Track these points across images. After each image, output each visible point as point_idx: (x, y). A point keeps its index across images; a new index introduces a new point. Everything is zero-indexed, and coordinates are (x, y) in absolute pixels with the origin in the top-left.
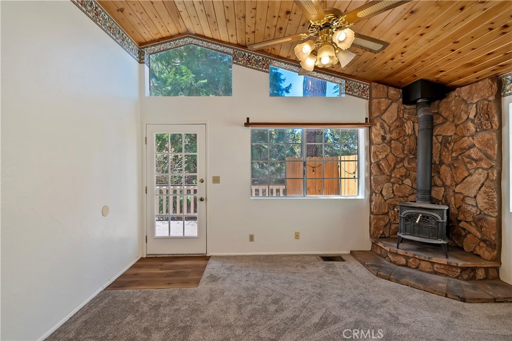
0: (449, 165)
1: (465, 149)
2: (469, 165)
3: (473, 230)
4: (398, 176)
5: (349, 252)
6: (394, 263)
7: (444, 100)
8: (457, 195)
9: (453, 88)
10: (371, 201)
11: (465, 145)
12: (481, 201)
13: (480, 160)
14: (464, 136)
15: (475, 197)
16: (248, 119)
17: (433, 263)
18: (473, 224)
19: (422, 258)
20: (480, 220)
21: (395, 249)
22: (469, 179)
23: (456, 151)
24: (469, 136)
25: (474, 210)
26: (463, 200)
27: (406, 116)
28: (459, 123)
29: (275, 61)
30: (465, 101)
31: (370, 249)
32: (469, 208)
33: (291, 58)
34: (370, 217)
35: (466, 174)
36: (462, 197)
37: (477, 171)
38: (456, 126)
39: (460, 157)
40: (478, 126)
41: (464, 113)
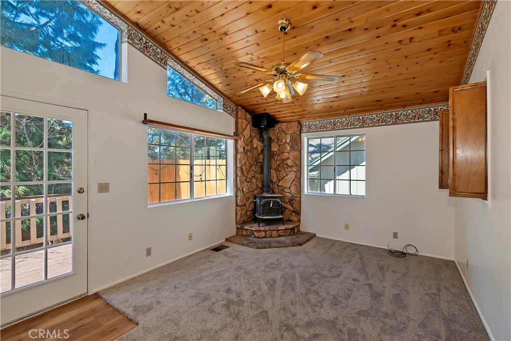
0: (275, 170)
1: (284, 160)
2: (286, 169)
3: (289, 206)
4: (251, 177)
5: (225, 240)
6: (258, 237)
7: (272, 128)
8: (280, 187)
9: (278, 122)
10: (237, 196)
11: (284, 158)
12: (293, 190)
13: (293, 166)
14: (284, 152)
15: (290, 187)
16: (145, 115)
17: (278, 231)
18: (288, 203)
19: (274, 229)
20: (292, 200)
21: (258, 228)
22: (286, 177)
23: (279, 161)
24: (286, 152)
25: (289, 195)
26: (283, 190)
27: (254, 134)
28: (281, 144)
29: (172, 60)
30: (284, 132)
31: (235, 234)
32: (287, 194)
33: (188, 64)
34: (236, 209)
35: (285, 174)
36: (282, 188)
37: (290, 173)
38: (280, 146)
39: (281, 165)
40: (292, 147)
41: (283, 138)
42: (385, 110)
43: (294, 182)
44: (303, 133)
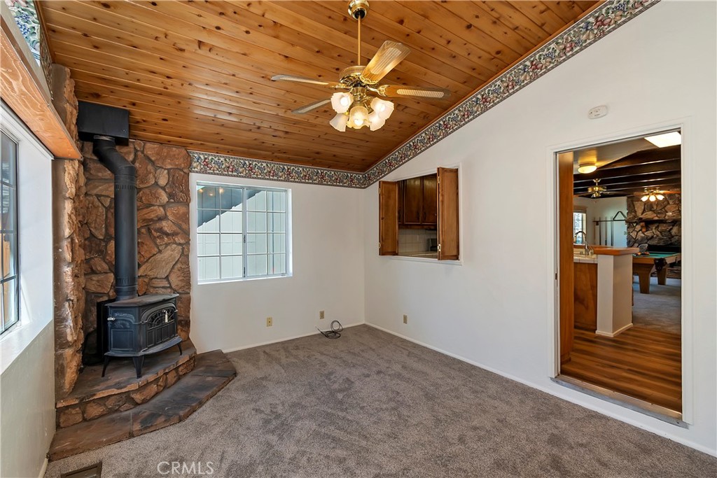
1: (152, 220)
2: (158, 241)
8: (139, 280)
11: (153, 216)
12: (174, 280)
13: (175, 234)
14: (152, 205)
15: (167, 277)
17: (177, 369)
19: (172, 367)
22: (159, 257)
24: (159, 206)
25: (166, 292)
26: (149, 284)
28: (141, 186)
30: (153, 163)
32: (160, 291)
35: (154, 251)
36: (146, 280)
37: (169, 247)
39: (144, 230)
40: (170, 196)
41: (151, 176)
42: (313, 165)
43: (179, 265)
44: (194, 172)
